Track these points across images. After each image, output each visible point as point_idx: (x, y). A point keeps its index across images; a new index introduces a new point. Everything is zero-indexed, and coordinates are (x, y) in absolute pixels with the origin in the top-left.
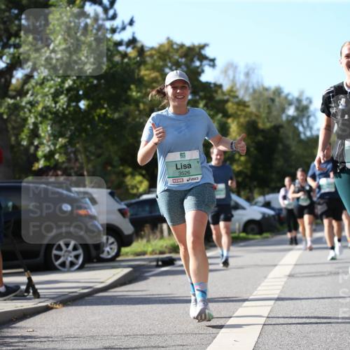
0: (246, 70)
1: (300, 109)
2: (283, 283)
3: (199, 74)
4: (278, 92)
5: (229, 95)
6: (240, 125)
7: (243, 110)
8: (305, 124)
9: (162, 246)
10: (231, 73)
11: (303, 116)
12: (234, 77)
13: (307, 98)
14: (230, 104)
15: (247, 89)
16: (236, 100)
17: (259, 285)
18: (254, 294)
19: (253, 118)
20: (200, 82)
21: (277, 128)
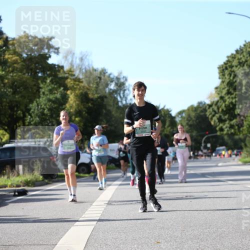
0: (81, 56)
1: (119, 85)
2: (103, 209)
3: (47, 58)
4: (103, 72)
5: (68, 73)
6: (76, 96)
7: (78, 85)
8: (122, 95)
9: (18, 181)
10: (70, 58)
11: (121, 90)
12: (72, 61)
13: (124, 77)
14: (69, 80)
15: (81, 69)
16: (73, 77)
17: (87, 210)
18: (83, 216)
19: (85, 90)
20: (48, 64)
21: (102, 98)
